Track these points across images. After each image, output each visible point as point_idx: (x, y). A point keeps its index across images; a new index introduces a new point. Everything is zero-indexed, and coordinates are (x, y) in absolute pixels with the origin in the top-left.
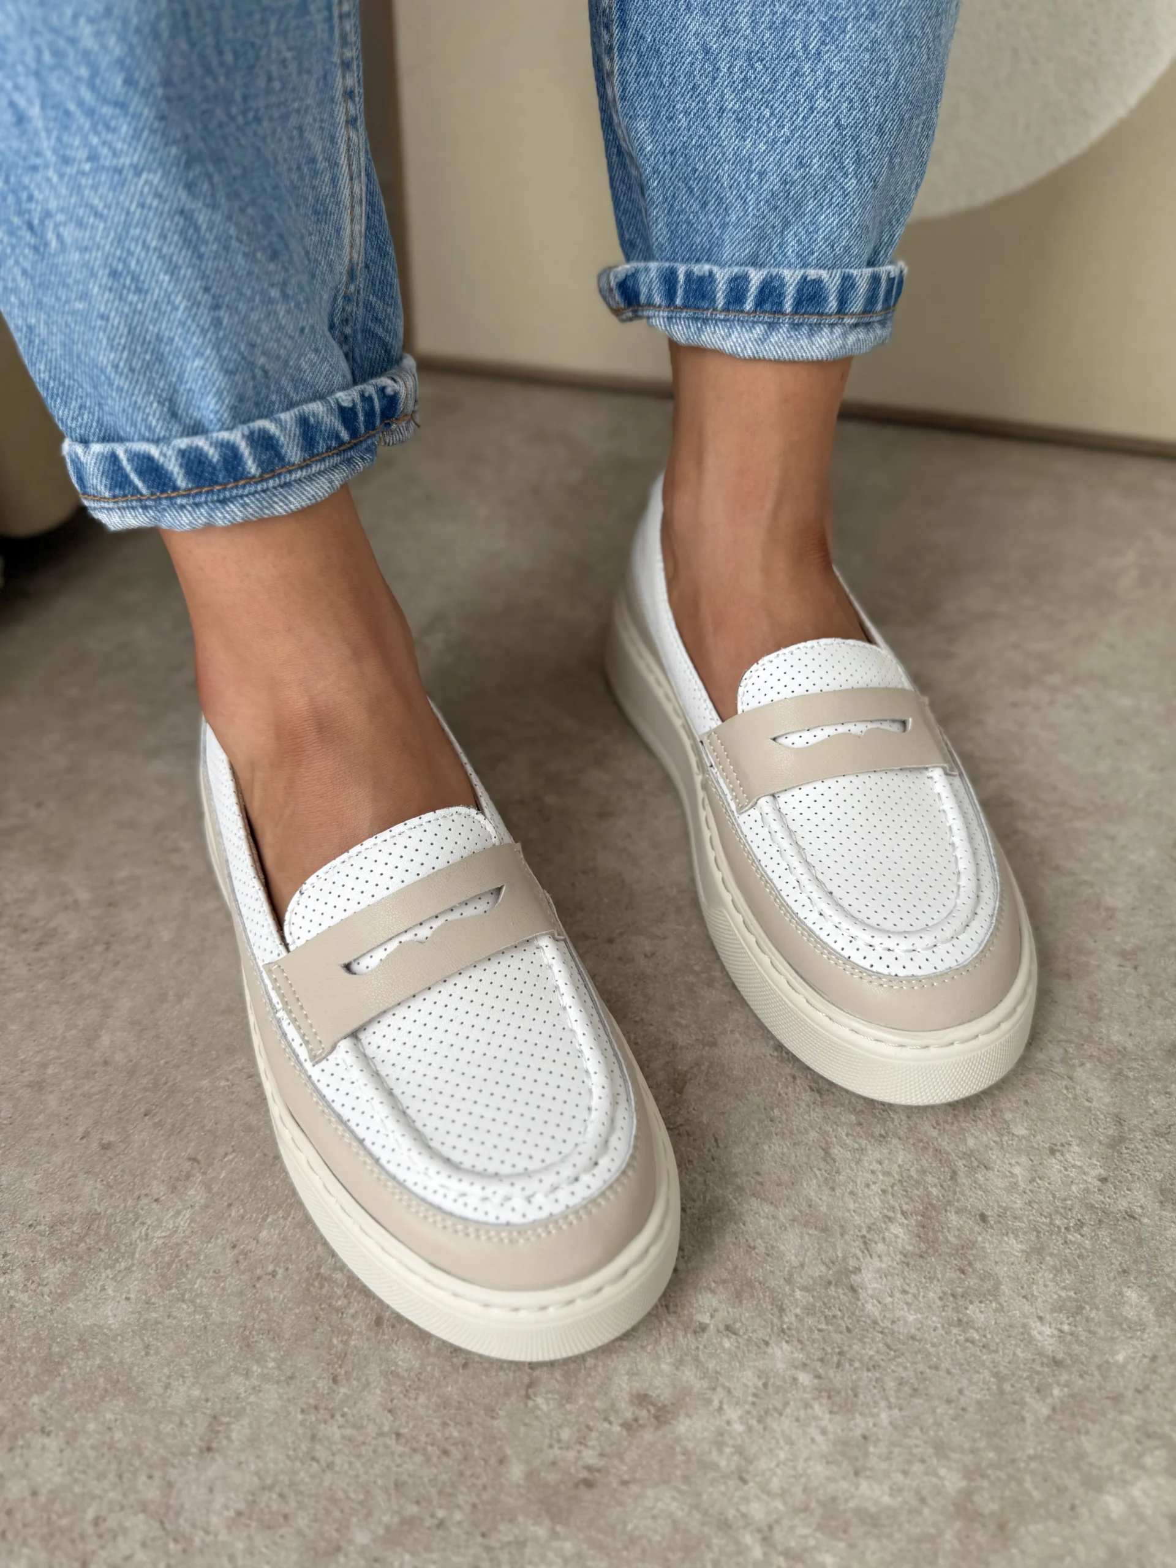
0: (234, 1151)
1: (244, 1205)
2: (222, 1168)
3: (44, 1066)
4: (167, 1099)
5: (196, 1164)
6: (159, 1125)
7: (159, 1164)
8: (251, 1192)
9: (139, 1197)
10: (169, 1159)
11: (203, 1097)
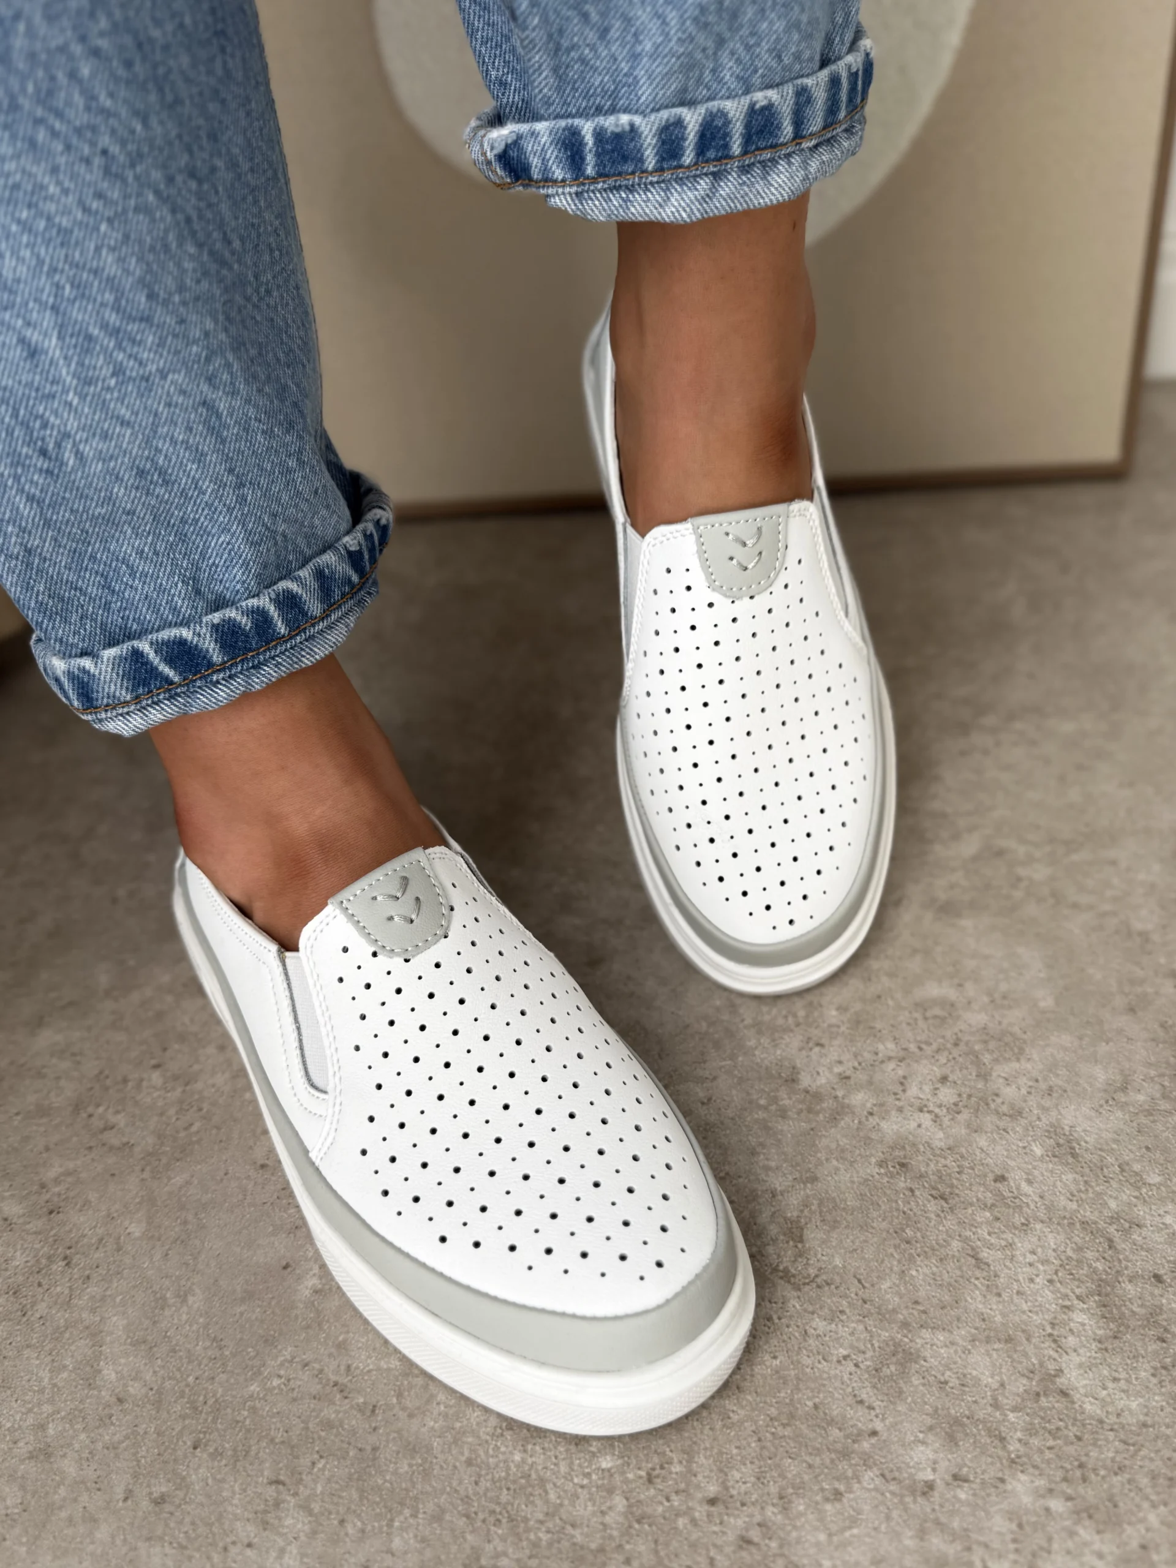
0: (321, 1457)
1: (359, 1516)
2: (315, 1481)
3: (42, 1427)
4: (214, 1421)
5: (281, 1487)
6: (217, 1454)
7: (235, 1501)
8: (361, 1498)
9: (225, 1549)
10: (245, 1490)
11: (258, 1405)
